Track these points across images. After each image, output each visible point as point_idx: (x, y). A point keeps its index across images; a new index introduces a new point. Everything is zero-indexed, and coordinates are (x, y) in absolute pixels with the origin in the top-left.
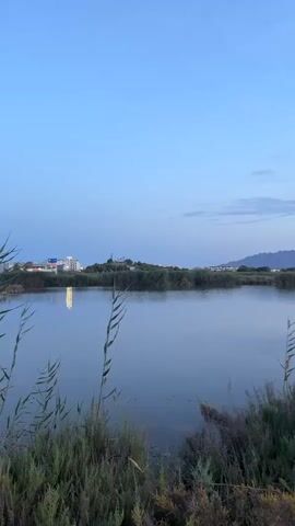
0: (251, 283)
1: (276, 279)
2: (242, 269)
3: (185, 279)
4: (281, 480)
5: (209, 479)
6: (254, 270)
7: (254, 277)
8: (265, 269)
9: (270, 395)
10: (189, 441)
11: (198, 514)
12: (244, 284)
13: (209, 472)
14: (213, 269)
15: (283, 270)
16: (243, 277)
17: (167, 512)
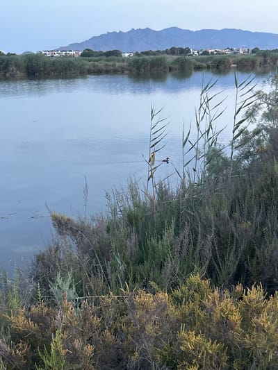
0: (98, 72)
1: (130, 65)
2: (87, 54)
3: (12, 68)
4: (152, 283)
5: (71, 293)
6: (102, 54)
7: (101, 65)
8: (115, 53)
9: (134, 196)
10: (40, 259)
11: (65, 328)
12: (90, 72)
13: (71, 287)
14: (49, 54)
15: (137, 54)
16: (88, 64)
17: (26, 333)
